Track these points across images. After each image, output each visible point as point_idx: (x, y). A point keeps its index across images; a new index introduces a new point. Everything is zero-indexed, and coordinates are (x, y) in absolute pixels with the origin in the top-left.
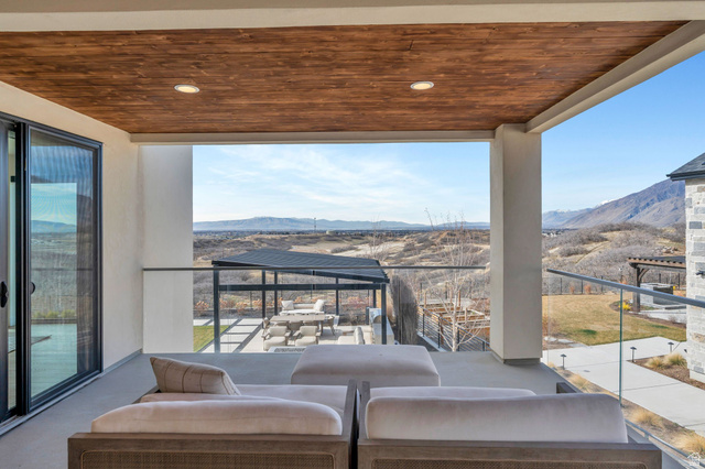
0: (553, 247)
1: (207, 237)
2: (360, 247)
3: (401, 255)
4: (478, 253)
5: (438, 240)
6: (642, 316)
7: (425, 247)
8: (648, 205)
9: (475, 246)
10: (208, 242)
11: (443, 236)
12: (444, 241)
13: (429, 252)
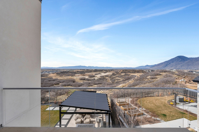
0: (148, 76)
1: (65, 70)
2: (101, 73)
3: (111, 76)
4: (130, 76)
5: (120, 72)
6: (177, 108)
7: (117, 74)
8: (169, 64)
9: (129, 74)
10: (66, 72)
11: (121, 71)
12: (122, 72)
13: (118, 75)
